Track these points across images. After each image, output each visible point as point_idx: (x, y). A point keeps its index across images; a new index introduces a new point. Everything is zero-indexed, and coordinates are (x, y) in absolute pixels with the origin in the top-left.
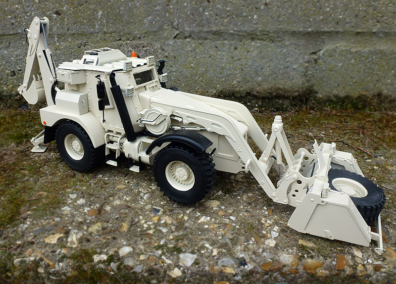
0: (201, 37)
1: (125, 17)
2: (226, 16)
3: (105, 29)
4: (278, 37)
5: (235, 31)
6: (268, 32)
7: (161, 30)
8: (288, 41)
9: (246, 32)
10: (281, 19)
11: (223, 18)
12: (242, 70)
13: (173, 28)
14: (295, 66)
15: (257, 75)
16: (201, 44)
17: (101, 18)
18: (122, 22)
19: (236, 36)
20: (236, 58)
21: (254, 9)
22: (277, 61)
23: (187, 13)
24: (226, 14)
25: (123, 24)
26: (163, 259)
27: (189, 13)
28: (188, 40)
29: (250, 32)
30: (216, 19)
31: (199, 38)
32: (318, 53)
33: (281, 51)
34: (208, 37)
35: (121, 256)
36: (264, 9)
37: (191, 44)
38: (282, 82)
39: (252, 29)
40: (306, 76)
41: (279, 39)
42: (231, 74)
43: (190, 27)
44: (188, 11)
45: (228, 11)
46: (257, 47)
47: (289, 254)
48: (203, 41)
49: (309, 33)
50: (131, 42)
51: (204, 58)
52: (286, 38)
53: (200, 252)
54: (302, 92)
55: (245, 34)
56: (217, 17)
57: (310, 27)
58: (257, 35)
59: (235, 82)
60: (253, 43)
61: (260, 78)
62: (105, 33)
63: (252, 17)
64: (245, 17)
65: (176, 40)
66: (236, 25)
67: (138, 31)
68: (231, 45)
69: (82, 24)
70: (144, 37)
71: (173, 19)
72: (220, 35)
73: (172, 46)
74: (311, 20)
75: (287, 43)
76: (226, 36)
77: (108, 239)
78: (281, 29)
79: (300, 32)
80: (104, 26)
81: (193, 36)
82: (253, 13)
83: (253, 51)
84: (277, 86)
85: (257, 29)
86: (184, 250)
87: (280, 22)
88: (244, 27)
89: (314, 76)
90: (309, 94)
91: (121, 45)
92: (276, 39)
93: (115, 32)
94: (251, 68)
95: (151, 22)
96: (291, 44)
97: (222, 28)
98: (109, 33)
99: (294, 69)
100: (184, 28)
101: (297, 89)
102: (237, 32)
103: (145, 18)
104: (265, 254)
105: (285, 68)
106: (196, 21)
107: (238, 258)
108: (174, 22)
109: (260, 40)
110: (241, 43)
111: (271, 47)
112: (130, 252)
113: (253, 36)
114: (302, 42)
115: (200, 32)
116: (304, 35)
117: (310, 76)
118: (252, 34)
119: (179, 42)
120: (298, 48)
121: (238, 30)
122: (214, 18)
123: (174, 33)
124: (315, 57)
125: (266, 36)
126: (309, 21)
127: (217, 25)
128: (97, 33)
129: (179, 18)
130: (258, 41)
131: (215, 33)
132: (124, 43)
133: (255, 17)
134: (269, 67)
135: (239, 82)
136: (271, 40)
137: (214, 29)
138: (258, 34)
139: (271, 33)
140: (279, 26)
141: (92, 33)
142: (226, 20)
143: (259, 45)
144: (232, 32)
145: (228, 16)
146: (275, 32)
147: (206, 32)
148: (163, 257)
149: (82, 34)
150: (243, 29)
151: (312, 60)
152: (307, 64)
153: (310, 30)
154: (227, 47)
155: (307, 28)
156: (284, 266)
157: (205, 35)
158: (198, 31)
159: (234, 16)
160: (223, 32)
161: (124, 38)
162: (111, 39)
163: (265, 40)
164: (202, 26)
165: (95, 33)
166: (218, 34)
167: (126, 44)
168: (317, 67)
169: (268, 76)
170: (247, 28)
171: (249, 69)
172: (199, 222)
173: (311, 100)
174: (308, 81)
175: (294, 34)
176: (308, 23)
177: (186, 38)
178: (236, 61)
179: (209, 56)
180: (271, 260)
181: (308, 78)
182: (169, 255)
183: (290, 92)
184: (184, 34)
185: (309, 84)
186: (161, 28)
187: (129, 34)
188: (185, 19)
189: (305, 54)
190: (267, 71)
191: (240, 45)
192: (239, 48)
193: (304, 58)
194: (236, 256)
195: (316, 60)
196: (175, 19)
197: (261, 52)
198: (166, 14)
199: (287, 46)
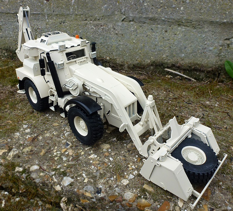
1: (89, 5)
2: (160, 7)
3: (76, 12)
4: (199, 25)
5: (166, 18)
6: (191, 20)
7: (113, 15)
8: (207, 28)
9: (174, 20)
10: (202, 11)
11: (157, 8)
12: (170, 48)
13: (122, 13)
14: (211, 48)
15: (181, 52)
16: (141, 26)
17: (74, 5)
18: (87, 8)
19: (167, 22)
20: (165, 39)
21: (182, 2)
22: (197, 43)
23: (131, 3)
24: (160, 5)
25: (88, 9)
26: (53, 178)
27: (132, 3)
28: (132, 23)
29: (177, 20)
30: (152, 9)
31: (140, 22)
32: (231, 40)
33: (201, 36)
34: (146, 22)
35: (30, 170)
36: (189, 3)
37: (134, 25)
38: (200, 59)
39: (178, 18)
40: (219, 56)
41: (199, 27)
42: (162, 50)
43: (133, 14)
44: (132, 2)
45: (161, 3)
46: (183, 32)
48: (142, 24)
49: (224, 23)
50: (93, 22)
51: (143, 36)
52: (206, 26)
54: (215, 68)
55: (173, 21)
56: (153, 7)
57: (226, 18)
58: (182, 22)
59: (164, 56)
60: (179, 28)
61: (183, 55)
62: (76, 15)
63: (180, 8)
64: (174, 8)
65: (123, 22)
66: (167, 14)
67: (98, 15)
68: (163, 29)
69: (62, 8)
70: (102, 19)
71: (122, 7)
72: (155, 21)
73: (121, 27)
74: (227, 13)
75: (206, 30)
76: (159, 22)
77: (30, 158)
78: (202, 19)
79: (217, 22)
80: (75, 10)
81: (135, 20)
82: (180, 6)
83: (179, 34)
84: (196, 62)
85: (183, 17)
86: (68, 175)
87: (201, 13)
88: (173, 16)
89: (226, 57)
90: (220, 70)
91: (87, 24)
92: (197, 26)
93: (82, 15)
94: (177, 47)
95: (106, 9)
96: (209, 31)
97: (156, 16)
98: (79, 15)
99: (210, 50)
100: (129, 14)
101: (211, 65)
102: (168, 19)
103: (102, 5)
105: (203, 49)
106: (137, 9)
107: (97, 188)
108: (122, 9)
109: (185, 26)
110: (170, 28)
111: (193, 32)
112: (37, 169)
113: (179, 23)
114: (219, 30)
115: (140, 18)
116: (220, 25)
117: (222, 56)
118: (179, 21)
119: (125, 24)
120: (215, 35)
122: (151, 8)
123: (122, 18)
124: (228, 42)
125: (190, 24)
126: (225, 14)
127: (152, 13)
128: (71, 14)
129: (126, 7)
130: (184, 27)
131: (151, 19)
132: (89, 22)
133: (182, 8)
134: (191, 47)
135: (167, 56)
136: (193, 26)
137: (151, 16)
138: (184, 21)
139: (193, 21)
140: (200, 17)
141: (68, 15)
142: (159, 10)
143: (184, 30)
144: (163, 19)
146: (196, 21)
147: (145, 18)
149: (62, 15)
151: (226, 44)
152: (221, 48)
153: (225, 21)
154: (160, 30)
155: (223, 19)
156: (124, 200)
157: (144, 20)
158: (138, 17)
159: (166, 7)
160: (157, 19)
161: (88, 19)
162: (80, 19)
163: (188, 27)
164: (142, 14)
165: (70, 14)
166: (153, 20)
167: (90, 23)
168: (229, 50)
169: (190, 54)
170: (175, 16)
171: (175, 47)
172: (89, 157)
173: (222, 75)
174: (221, 60)
175: (212, 23)
177: (130, 21)
179: (146, 35)
180: (117, 194)
181: (221, 58)
183: (205, 67)
184: (129, 18)
185: (221, 63)
186: (113, 13)
187: (92, 16)
188: (130, 8)
189: (220, 39)
190: (189, 50)
191: (170, 29)
192: (169, 31)
193: (218, 43)
195: (228, 45)
196: (123, 7)
197: (185, 35)
198: (116, 3)
199: (206, 32)
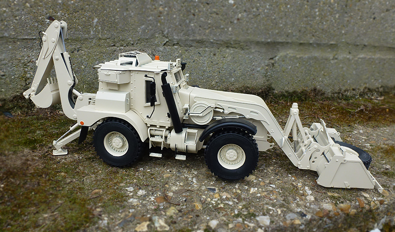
0: (187, 45)
1: (120, 25)
2: (207, 27)
3: (100, 36)
4: (247, 46)
5: (214, 40)
6: (239, 41)
7: (153, 38)
8: (254, 49)
9: (223, 41)
11: (205, 29)
12: (219, 72)
13: (163, 36)
14: (259, 69)
15: (231, 76)
16: (186, 50)
17: (97, 25)
18: (117, 29)
19: (215, 45)
20: (215, 63)
21: (230, 23)
22: (246, 65)
23: (175, 24)
24: (207, 26)
25: (118, 31)
27: (177, 24)
28: (176, 47)
29: (226, 42)
30: (200, 30)
32: (274, 59)
33: (249, 57)
34: (192, 45)
36: (237, 23)
37: (178, 50)
38: (250, 82)
39: (227, 39)
40: (266, 77)
41: (247, 48)
42: (210, 76)
43: (178, 36)
44: (176, 22)
45: (210, 24)
46: (231, 54)
47: (327, 203)
48: (188, 48)
49: (268, 43)
50: (125, 48)
51: (189, 62)
52: (252, 47)
53: (269, 213)
54: (264, 89)
55: (222, 43)
56: (200, 28)
57: (269, 38)
58: (231, 44)
59: (213, 83)
60: (228, 51)
61: (233, 79)
62: (100, 39)
63: (228, 29)
64: (222, 28)
65: (165, 47)
66: (215, 35)
67: (132, 38)
68: (211, 52)
69: (77, 30)
70: (137, 44)
71: (164, 28)
72: (202, 43)
73: (162, 52)
74: (270, 33)
75: (253, 51)
76: (207, 44)
78: (249, 39)
79: (262, 42)
80: (99, 33)
81: (180, 44)
82: (228, 26)
83: (227, 57)
84: (246, 85)
85: (231, 38)
86: (257, 214)
87: (248, 33)
88: (221, 37)
89: (272, 76)
90: (268, 91)
91: (115, 51)
92: (245, 47)
93: (110, 38)
94: (226, 71)
95: (144, 31)
96: (256, 51)
97: (204, 37)
98: (104, 39)
99: (258, 71)
100: (173, 37)
101: (260, 87)
102: (217, 41)
103: (139, 26)
104: (312, 206)
105: (251, 70)
106: (183, 31)
107: (297, 213)
108: (165, 31)
109: (233, 48)
110: (218, 50)
111: (241, 54)
113: (228, 45)
114: (264, 50)
115: (186, 40)
116: (265, 45)
117: (269, 76)
118: (228, 43)
119: (168, 48)
120: (261, 55)
121: (217, 39)
122: (198, 29)
123: (164, 41)
124: (273, 61)
125: (238, 45)
127: (200, 35)
129: (169, 28)
130: (232, 49)
131: (198, 42)
132: (118, 48)
133: (230, 29)
134: (240, 70)
135: (217, 83)
136: (241, 48)
137: (198, 38)
139: (241, 42)
140: (248, 37)
141: (86, 39)
142: (207, 31)
143: (232, 52)
144: (212, 41)
145: (209, 28)
146: (244, 42)
147: (192, 40)
148: (246, 222)
149: (77, 40)
150: (220, 38)
151: (271, 64)
152: (267, 67)
153: (269, 40)
154: (208, 53)
155: (267, 39)
156: (330, 211)
157: (190, 43)
158: (184, 40)
159: (214, 28)
160: (205, 41)
161: (118, 44)
162: (106, 45)
163: (236, 48)
164: (188, 36)
165: (90, 39)
167: (120, 49)
168: (274, 69)
169: (239, 78)
170: (223, 38)
171: (224, 72)
173: (270, 96)
174: (268, 81)
175: (258, 43)
176: (268, 35)
177: (174, 45)
178: (215, 65)
179: (193, 61)
180: (319, 210)
181: (267, 78)
182: (249, 220)
183: (255, 89)
184: (173, 42)
185: (268, 83)
186: (153, 36)
187: (123, 41)
188: (174, 29)
189: (266, 59)
190: (238, 73)
191: (218, 52)
192: (217, 54)
193: (265, 63)
194: (296, 211)
195: (273, 64)
196: (166, 28)
197: (234, 58)
198: (157, 24)
199: (253, 53)
